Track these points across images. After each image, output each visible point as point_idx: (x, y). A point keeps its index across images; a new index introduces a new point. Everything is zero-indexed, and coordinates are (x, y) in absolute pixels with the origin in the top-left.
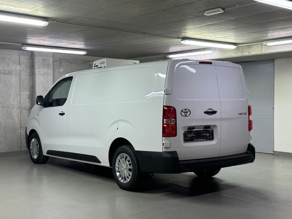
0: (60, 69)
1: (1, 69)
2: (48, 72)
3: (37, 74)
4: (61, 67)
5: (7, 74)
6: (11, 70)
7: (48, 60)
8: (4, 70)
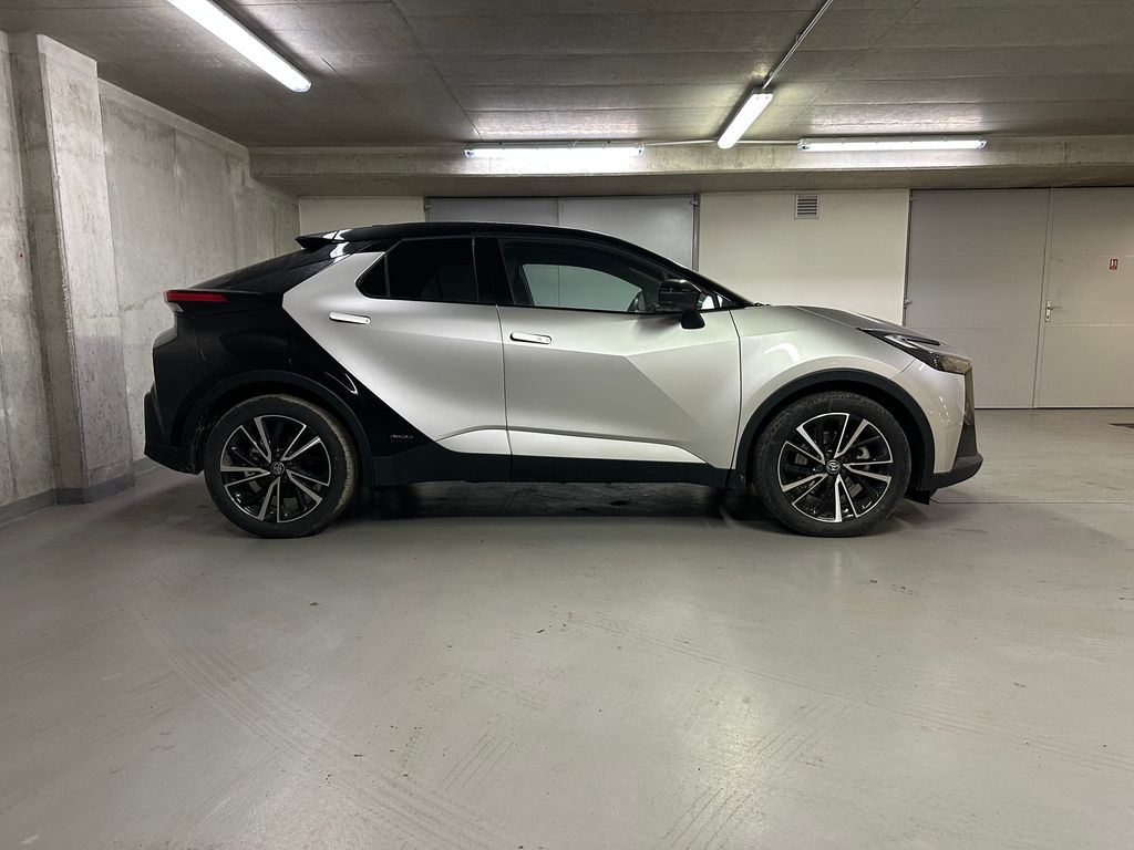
2: (91, 148)
3: (60, 149)
7: (84, 88)
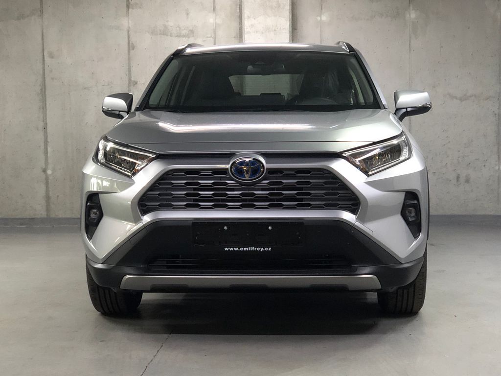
0: (321, 17)
1: (171, 27)
2: (276, 26)
4: (323, 10)
5: (184, 36)
6: (195, 26)
8: (178, 26)
